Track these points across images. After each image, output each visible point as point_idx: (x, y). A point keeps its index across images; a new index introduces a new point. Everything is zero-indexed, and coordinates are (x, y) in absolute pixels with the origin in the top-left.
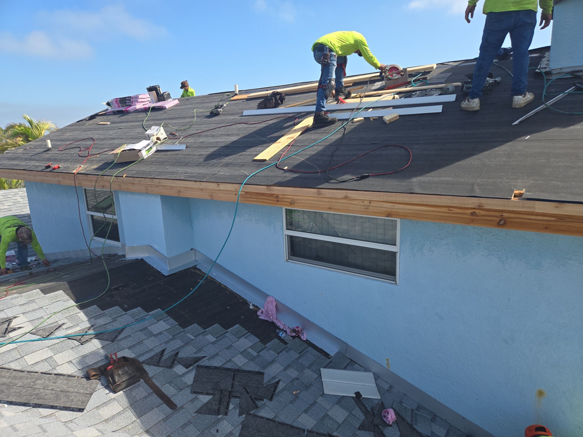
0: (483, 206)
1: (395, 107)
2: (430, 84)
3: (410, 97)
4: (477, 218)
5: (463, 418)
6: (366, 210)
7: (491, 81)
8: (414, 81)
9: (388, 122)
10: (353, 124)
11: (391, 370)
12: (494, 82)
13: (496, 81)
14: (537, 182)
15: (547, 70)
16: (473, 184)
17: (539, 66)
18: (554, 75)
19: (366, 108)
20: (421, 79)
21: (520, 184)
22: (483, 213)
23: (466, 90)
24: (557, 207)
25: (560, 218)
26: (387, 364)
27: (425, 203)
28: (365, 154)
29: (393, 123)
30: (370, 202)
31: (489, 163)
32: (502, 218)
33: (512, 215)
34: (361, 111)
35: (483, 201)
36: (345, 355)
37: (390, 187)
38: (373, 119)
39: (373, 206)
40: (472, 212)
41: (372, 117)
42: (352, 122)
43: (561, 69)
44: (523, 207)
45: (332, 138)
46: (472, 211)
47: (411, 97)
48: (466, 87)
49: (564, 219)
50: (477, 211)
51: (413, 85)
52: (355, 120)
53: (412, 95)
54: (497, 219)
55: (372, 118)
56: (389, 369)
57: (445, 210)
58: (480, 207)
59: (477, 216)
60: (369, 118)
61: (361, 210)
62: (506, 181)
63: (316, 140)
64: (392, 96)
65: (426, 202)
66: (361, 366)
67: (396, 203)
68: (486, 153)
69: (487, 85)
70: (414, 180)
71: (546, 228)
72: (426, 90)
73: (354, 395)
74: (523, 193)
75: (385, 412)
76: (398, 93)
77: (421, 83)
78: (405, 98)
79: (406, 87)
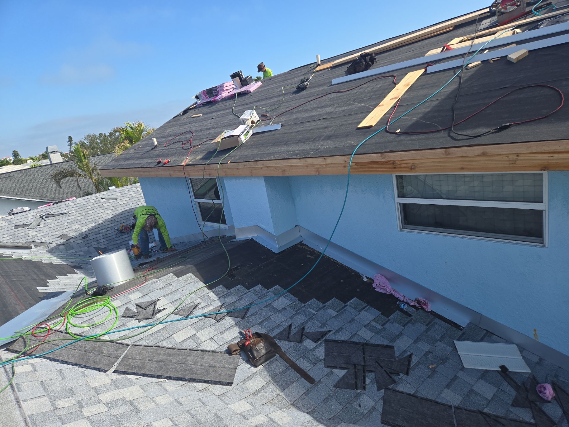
1: (518, 43)
2: (557, 10)
3: (536, 27)
6: (511, 165)
8: (535, 9)
9: (515, 61)
10: (468, 70)
11: (539, 341)
19: (481, 50)
20: (543, 6)
26: (534, 335)
28: (495, 102)
29: (522, 61)
30: (518, 156)
34: (476, 54)
36: (479, 326)
38: (493, 61)
39: (521, 160)
41: (491, 59)
42: (467, 69)
45: (446, 90)
47: (538, 28)
51: (536, 14)
52: (470, 66)
53: (538, 25)
56: (537, 340)
60: (487, 60)
61: (507, 166)
64: (512, 31)
66: (501, 338)
67: (554, 153)
72: (555, 16)
73: (500, 369)
75: (540, 387)
76: (518, 27)
77: (545, 11)
78: (529, 30)
79: (525, 19)
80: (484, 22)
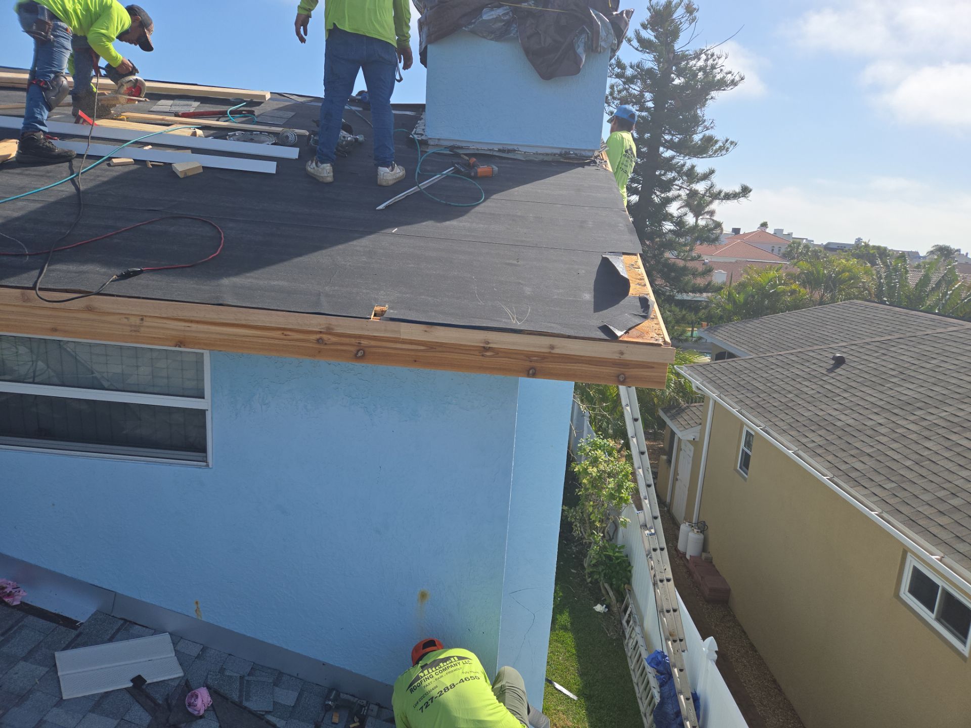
0: (332, 329)
1: (195, 151)
2: (258, 123)
3: (224, 137)
4: (325, 347)
5: (323, 664)
7: (349, 139)
8: (231, 112)
9: (181, 176)
10: (110, 168)
12: (354, 140)
13: (356, 140)
14: (404, 295)
15: (424, 138)
16: (319, 295)
17: (415, 130)
18: (432, 147)
19: (136, 143)
20: (243, 112)
21: (382, 297)
22: (334, 339)
23: (313, 145)
24: (426, 331)
25: (432, 346)
26: (196, 611)
27: (244, 322)
28: (134, 227)
29: (190, 178)
30: (142, 319)
31: (343, 263)
32: (360, 348)
33: (373, 343)
34: (126, 146)
35: (333, 321)
36: (112, 615)
37: (179, 293)
38: (152, 165)
39: (148, 327)
40: (318, 338)
41: (151, 161)
42: (109, 165)
43: (439, 139)
44: (386, 331)
45: (62, 189)
46: (318, 336)
47: (226, 139)
48: (314, 139)
49: (435, 348)
50: (325, 337)
51: (230, 119)
52: (115, 161)
53: (228, 135)
54: (353, 349)
55: (150, 163)
56: (200, 619)
57: (277, 334)
58: (329, 331)
59: (326, 344)
60: (145, 161)
61: (124, 333)
62: (364, 291)
63: (22, 188)
64: (191, 131)
65: (246, 320)
66: (147, 627)
67: (192, 321)
68: (340, 247)
69: (344, 143)
70: (225, 281)
71: (415, 361)
72: (251, 131)
73: (131, 685)
74: (386, 311)
75: (192, 696)
76: (203, 128)
77: (244, 119)
78: (215, 138)
79: (217, 120)
80: (162, 102)
